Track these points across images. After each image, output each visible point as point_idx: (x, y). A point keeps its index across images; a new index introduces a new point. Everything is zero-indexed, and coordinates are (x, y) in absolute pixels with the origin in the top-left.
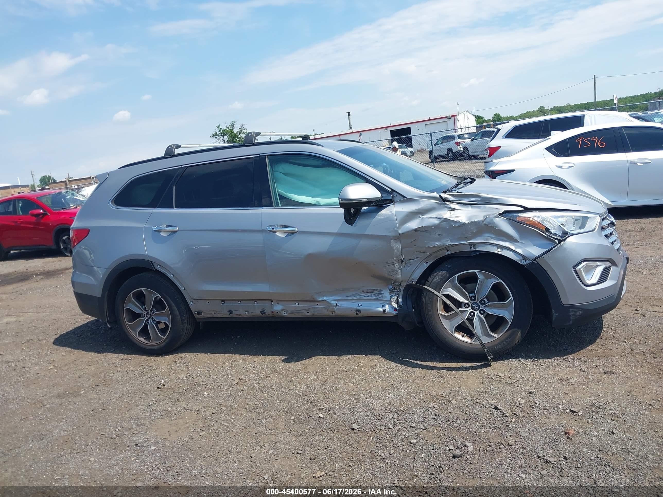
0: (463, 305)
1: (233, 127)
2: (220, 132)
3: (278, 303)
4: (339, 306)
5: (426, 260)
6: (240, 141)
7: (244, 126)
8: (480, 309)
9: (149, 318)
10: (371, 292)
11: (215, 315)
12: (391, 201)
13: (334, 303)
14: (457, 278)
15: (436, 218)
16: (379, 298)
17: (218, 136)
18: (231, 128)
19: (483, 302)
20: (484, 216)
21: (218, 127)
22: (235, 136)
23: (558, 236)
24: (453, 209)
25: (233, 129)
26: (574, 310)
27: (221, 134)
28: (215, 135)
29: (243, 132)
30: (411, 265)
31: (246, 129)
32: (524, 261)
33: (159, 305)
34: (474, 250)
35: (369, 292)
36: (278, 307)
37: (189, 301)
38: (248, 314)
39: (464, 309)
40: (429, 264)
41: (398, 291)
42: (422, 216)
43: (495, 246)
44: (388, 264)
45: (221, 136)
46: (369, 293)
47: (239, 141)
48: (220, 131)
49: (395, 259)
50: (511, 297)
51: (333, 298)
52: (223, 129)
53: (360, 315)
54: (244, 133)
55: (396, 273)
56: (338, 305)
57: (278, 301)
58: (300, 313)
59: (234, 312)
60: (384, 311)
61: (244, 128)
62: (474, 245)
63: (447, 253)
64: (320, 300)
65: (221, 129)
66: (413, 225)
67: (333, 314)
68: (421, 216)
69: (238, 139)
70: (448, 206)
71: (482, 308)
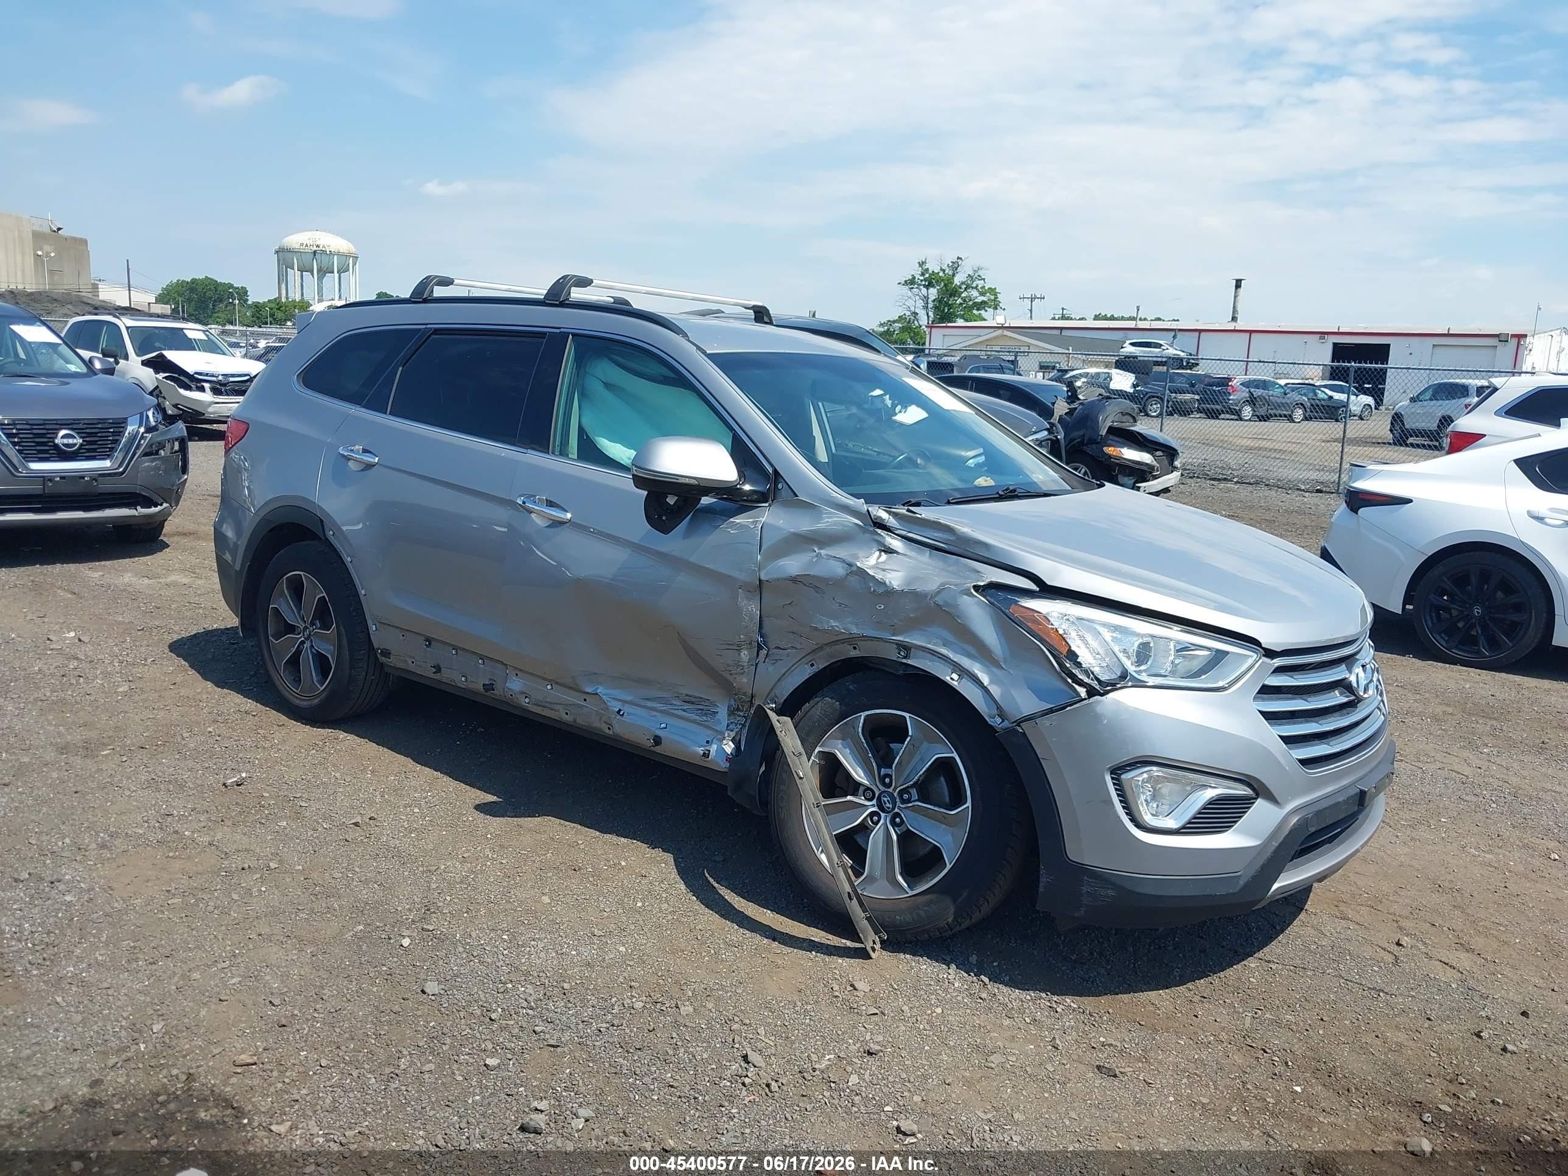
0: (862, 789)
1: (956, 269)
2: (922, 278)
3: (517, 675)
4: (623, 715)
5: (809, 658)
6: (964, 305)
7: (981, 273)
8: (896, 810)
9: (307, 639)
10: (693, 703)
11: (412, 668)
12: (762, 497)
13: (615, 706)
14: (862, 721)
15: (844, 561)
16: (705, 721)
17: (916, 286)
18: (951, 273)
19: (906, 796)
20: (943, 584)
21: (921, 264)
22: (954, 292)
23: (1092, 680)
24: (889, 551)
25: (954, 275)
26: (1095, 883)
27: (924, 283)
28: (911, 282)
29: (974, 285)
30: (779, 662)
31: (984, 279)
32: (999, 720)
33: (322, 615)
34: (904, 661)
35: (689, 700)
36: (515, 685)
37: (370, 622)
38: (465, 683)
39: (861, 800)
40: (815, 669)
41: (745, 717)
42: (820, 549)
43: (949, 663)
44: (728, 647)
45: (922, 287)
46: (688, 702)
47: (961, 304)
48: (923, 274)
49: (742, 637)
50: (969, 804)
51: (617, 693)
52: (930, 272)
53: (658, 749)
54: (976, 288)
55: (742, 671)
56: (621, 713)
57: (518, 671)
58: (552, 709)
59: (443, 670)
60: (706, 755)
61: (979, 276)
62: (906, 648)
63: (854, 654)
64: (587, 691)
65: (927, 270)
66: (793, 565)
67: (611, 732)
68: (816, 549)
69: (959, 301)
70: (879, 539)
71: (898, 811)
